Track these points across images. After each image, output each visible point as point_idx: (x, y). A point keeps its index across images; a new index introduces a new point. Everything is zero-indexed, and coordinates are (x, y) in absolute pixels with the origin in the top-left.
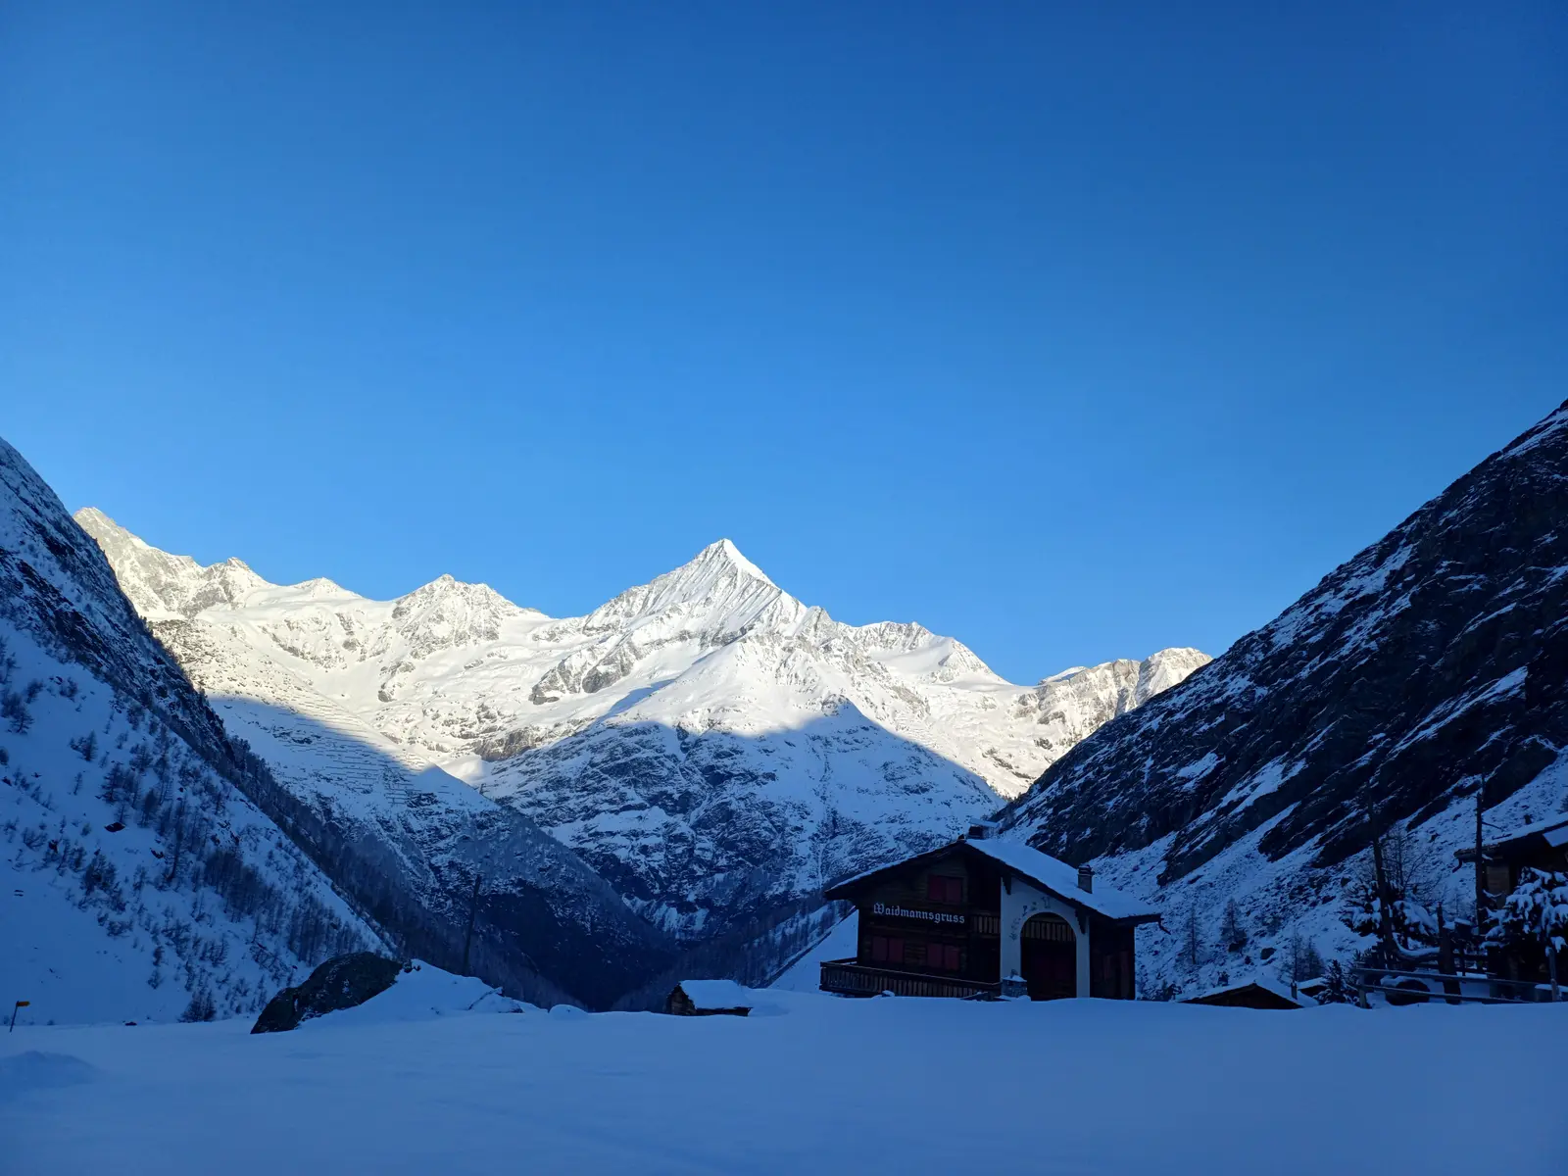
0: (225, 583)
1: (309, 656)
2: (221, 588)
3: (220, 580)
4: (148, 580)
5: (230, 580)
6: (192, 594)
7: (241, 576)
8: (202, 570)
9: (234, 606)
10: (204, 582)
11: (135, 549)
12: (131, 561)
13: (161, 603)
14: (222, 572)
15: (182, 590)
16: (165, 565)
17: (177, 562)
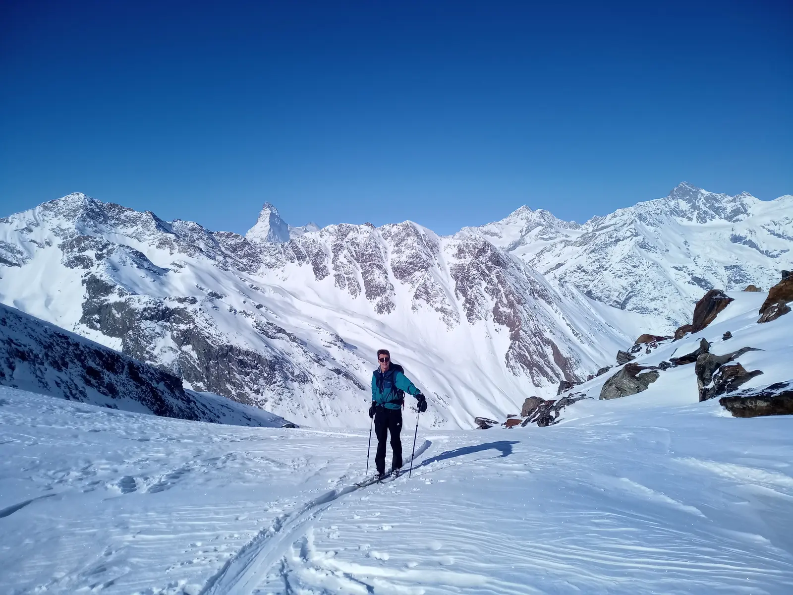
0: (742, 204)
1: (786, 237)
2: (741, 206)
3: (739, 203)
4: (709, 208)
5: (744, 203)
6: (729, 210)
7: (748, 200)
8: (731, 198)
9: (748, 215)
10: (733, 204)
11: (702, 194)
12: (701, 200)
13: (717, 216)
14: (740, 199)
15: (724, 209)
16: (715, 199)
17: (720, 197)
